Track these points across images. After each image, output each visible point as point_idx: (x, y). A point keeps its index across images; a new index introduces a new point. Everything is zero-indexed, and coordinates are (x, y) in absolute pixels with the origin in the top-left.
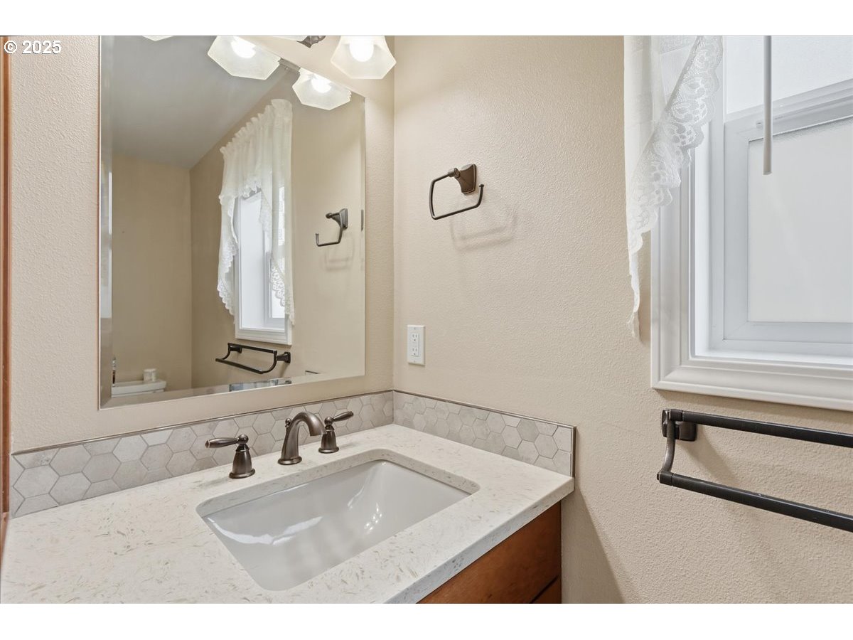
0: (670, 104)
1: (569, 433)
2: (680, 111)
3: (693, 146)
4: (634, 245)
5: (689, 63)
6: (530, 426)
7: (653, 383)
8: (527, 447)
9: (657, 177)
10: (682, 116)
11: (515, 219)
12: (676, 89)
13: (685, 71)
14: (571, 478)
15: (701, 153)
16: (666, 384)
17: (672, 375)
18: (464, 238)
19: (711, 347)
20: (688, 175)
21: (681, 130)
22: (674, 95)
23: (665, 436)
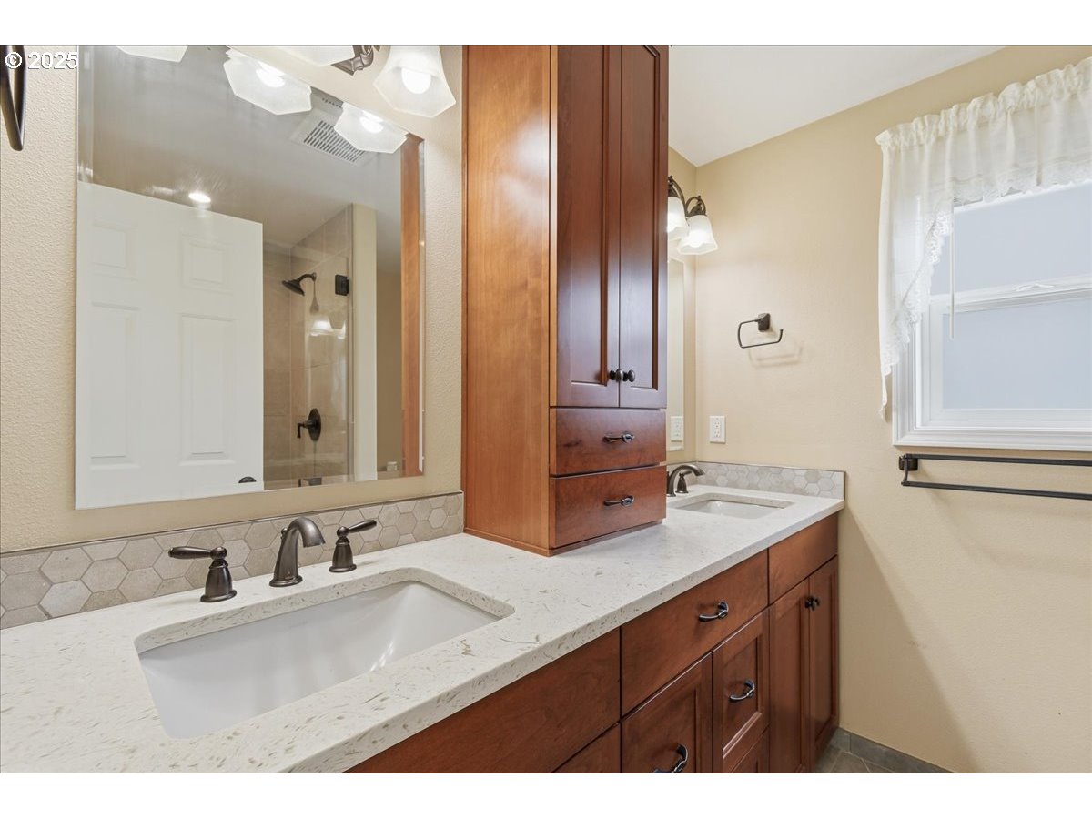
0: (904, 300)
1: (842, 475)
2: (910, 305)
3: (915, 323)
4: (885, 371)
5: (914, 282)
6: (814, 474)
7: (894, 443)
8: (813, 487)
9: (899, 339)
10: (910, 307)
11: (801, 350)
12: (907, 293)
13: (911, 285)
14: (843, 500)
15: (918, 325)
16: (901, 443)
17: (904, 438)
18: (760, 360)
19: (923, 425)
20: (913, 336)
21: (909, 314)
22: (906, 296)
23: (902, 469)
